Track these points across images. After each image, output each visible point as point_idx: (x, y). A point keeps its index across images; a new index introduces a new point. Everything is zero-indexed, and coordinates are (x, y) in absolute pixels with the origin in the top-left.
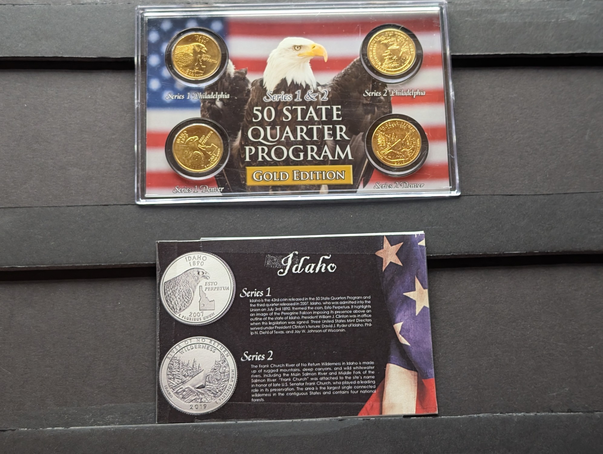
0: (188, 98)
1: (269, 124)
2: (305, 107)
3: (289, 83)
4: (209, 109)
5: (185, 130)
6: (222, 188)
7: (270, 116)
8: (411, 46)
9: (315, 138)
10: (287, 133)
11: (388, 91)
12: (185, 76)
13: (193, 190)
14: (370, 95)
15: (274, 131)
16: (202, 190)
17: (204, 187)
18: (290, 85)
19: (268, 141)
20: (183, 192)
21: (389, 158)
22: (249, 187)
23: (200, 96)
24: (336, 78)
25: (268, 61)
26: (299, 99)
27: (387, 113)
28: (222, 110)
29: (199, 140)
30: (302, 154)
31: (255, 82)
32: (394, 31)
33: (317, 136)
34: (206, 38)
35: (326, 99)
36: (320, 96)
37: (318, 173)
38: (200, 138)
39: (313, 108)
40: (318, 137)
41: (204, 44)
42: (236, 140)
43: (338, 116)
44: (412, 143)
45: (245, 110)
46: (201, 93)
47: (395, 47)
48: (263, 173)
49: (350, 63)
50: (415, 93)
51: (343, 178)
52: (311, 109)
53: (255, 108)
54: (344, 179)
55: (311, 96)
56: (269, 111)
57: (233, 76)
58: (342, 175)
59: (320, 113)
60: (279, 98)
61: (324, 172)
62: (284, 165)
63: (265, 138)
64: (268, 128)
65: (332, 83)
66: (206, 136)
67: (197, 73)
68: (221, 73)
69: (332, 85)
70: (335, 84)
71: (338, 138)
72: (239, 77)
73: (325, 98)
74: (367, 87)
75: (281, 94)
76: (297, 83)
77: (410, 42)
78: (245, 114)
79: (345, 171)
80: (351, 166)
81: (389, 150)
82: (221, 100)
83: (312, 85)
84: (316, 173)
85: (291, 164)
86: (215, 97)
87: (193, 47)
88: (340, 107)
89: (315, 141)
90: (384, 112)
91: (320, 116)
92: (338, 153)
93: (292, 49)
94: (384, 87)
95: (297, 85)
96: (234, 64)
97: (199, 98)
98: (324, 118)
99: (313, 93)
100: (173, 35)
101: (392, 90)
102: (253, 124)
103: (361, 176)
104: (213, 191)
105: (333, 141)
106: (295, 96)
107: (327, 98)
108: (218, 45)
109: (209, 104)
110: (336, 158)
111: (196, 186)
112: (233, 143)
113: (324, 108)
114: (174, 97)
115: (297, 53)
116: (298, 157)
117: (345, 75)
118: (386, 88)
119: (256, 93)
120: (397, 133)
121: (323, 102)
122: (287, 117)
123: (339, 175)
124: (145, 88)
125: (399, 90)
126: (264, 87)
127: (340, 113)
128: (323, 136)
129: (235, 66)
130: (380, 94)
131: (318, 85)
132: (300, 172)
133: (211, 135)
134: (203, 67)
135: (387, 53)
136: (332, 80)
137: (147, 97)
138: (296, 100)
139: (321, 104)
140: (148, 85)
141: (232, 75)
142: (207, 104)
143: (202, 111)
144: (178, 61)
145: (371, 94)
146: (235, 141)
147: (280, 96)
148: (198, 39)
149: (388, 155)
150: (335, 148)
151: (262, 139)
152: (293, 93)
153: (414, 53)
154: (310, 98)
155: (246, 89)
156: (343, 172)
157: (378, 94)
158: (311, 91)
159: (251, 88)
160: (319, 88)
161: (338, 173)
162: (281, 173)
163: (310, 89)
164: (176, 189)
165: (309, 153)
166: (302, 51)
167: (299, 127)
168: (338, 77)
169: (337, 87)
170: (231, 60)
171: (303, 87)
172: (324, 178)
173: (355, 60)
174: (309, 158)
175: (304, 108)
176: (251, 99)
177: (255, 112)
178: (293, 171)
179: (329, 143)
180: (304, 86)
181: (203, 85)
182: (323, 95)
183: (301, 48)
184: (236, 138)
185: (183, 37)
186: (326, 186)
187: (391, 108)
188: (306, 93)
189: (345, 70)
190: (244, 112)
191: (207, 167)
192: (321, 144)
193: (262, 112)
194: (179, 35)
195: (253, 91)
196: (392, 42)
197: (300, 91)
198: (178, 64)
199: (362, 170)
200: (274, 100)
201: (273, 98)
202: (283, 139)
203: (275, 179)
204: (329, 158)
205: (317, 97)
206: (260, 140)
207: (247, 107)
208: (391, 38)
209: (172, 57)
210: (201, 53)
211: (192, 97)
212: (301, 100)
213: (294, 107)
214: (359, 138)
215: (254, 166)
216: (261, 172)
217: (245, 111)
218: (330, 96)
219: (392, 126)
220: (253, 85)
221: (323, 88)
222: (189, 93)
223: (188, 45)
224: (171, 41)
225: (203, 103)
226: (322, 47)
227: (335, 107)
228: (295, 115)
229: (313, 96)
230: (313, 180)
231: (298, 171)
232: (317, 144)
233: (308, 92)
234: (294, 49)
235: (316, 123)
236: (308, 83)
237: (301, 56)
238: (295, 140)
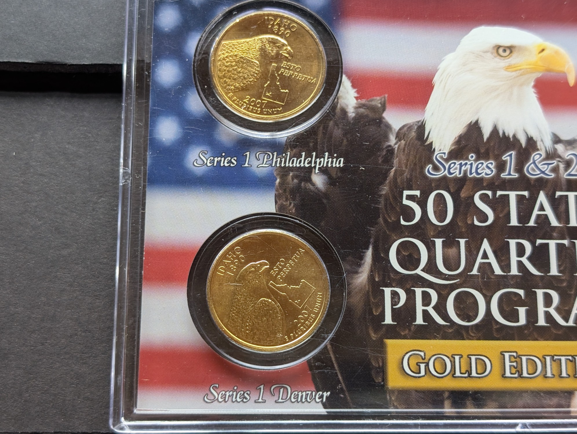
0: (246, 165)
1: (441, 232)
2: (526, 193)
3: (486, 132)
4: (295, 192)
5: (237, 244)
6: (326, 394)
7: (441, 214)
9: (554, 271)
10: (485, 256)
12: (240, 112)
13: (254, 397)
15: (452, 251)
16: (276, 398)
17: (282, 390)
18: (488, 139)
19: (438, 274)
20: (229, 402)
22: (393, 391)
23: (275, 160)
25: (436, 80)
26: (512, 173)
28: (326, 195)
29: (271, 268)
30: (522, 311)
31: (405, 128)
34: (290, 24)
36: (562, 166)
37: (563, 359)
38: (273, 264)
39: (547, 196)
40: (562, 268)
41: (286, 39)
42: (360, 270)
45: (380, 196)
46: (275, 153)
48: (427, 357)
52: (542, 198)
53: (406, 193)
55: (540, 166)
56: (440, 201)
57: (354, 115)
59: (562, 208)
60: (463, 168)
62: (479, 339)
63: (431, 268)
64: (439, 242)
66: (287, 259)
67: (270, 105)
68: (326, 108)
72: (367, 116)
73: (573, 173)
75: (467, 159)
76: (507, 135)
78: (381, 206)
82: (324, 171)
83: (542, 141)
84: (560, 360)
85: (495, 335)
86: (310, 162)
87: (260, 45)
89: (554, 277)
91: (563, 216)
93: (492, 53)
95: (506, 138)
96: (354, 86)
97: (271, 165)
98: (573, 222)
99: (544, 159)
100: (212, 16)
102: (401, 231)
104: (304, 400)
106: (501, 167)
108: (318, 40)
109: (296, 181)
111: (262, 387)
112: (352, 278)
113: (572, 196)
114: (212, 162)
115: (502, 63)
116: (513, 316)
119: (408, 155)
121: (569, 181)
122: (484, 217)
124: (145, 141)
126: (428, 142)
129: (358, 92)
131: (557, 140)
132: (519, 357)
133: (301, 257)
134: (282, 91)
137: (149, 161)
138: (503, 175)
139: (564, 188)
140: (152, 133)
141: (351, 113)
142: (292, 181)
143: (277, 197)
144: (224, 76)
146: (357, 273)
147: (466, 164)
148: (273, 25)
151: (422, 270)
152: (497, 158)
154: (538, 172)
155: (385, 146)
158: (541, 155)
159: (396, 144)
160: (560, 148)
162: (473, 358)
164: (212, 393)
165: (541, 309)
166: (515, 59)
167: (513, 243)
170: (349, 77)
171: (521, 145)
174: (542, 322)
175: (524, 196)
176: (396, 170)
177: (405, 202)
178: (502, 354)
180: (523, 141)
181: (283, 135)
182: (568, 164)
183: (511, 52)
184: (360, 265)
185: (238, 20)
188: (527, 159)
190: (378, 203)
191: (290, 340)
193: (423, 205)
194: (229, 15)
195: (402, 153)
197: (513, 153)
198: (225, 82)
200: (450, 173)
201: (449, 168)
202: (475, 272)
203: (458, 374)
205: (555, 170)
206: (418, 271)
207: (385, 190)
209: (211, 65)
210: (278, 57)
211: (255, 163)
212: (516, 175)
213: (499, 193)
215: (405, 337)
216: (422, 354)
217: (382, 200)
220: (400, 136)
221: (568, 147)
222: (248, 153)
223: (248, 40)
224: (208, 29)
225: (281, 178)
226: (562, 51)
228: (502, 212)
229: (546, 166)
230: (552, 379)
231: (515, 354)
232: (559, 285)
233: (533, 155)
234: (496, 54)
235: (555, 234)
236: (533, 133)
237: (513, 71)
238: (505, 274)
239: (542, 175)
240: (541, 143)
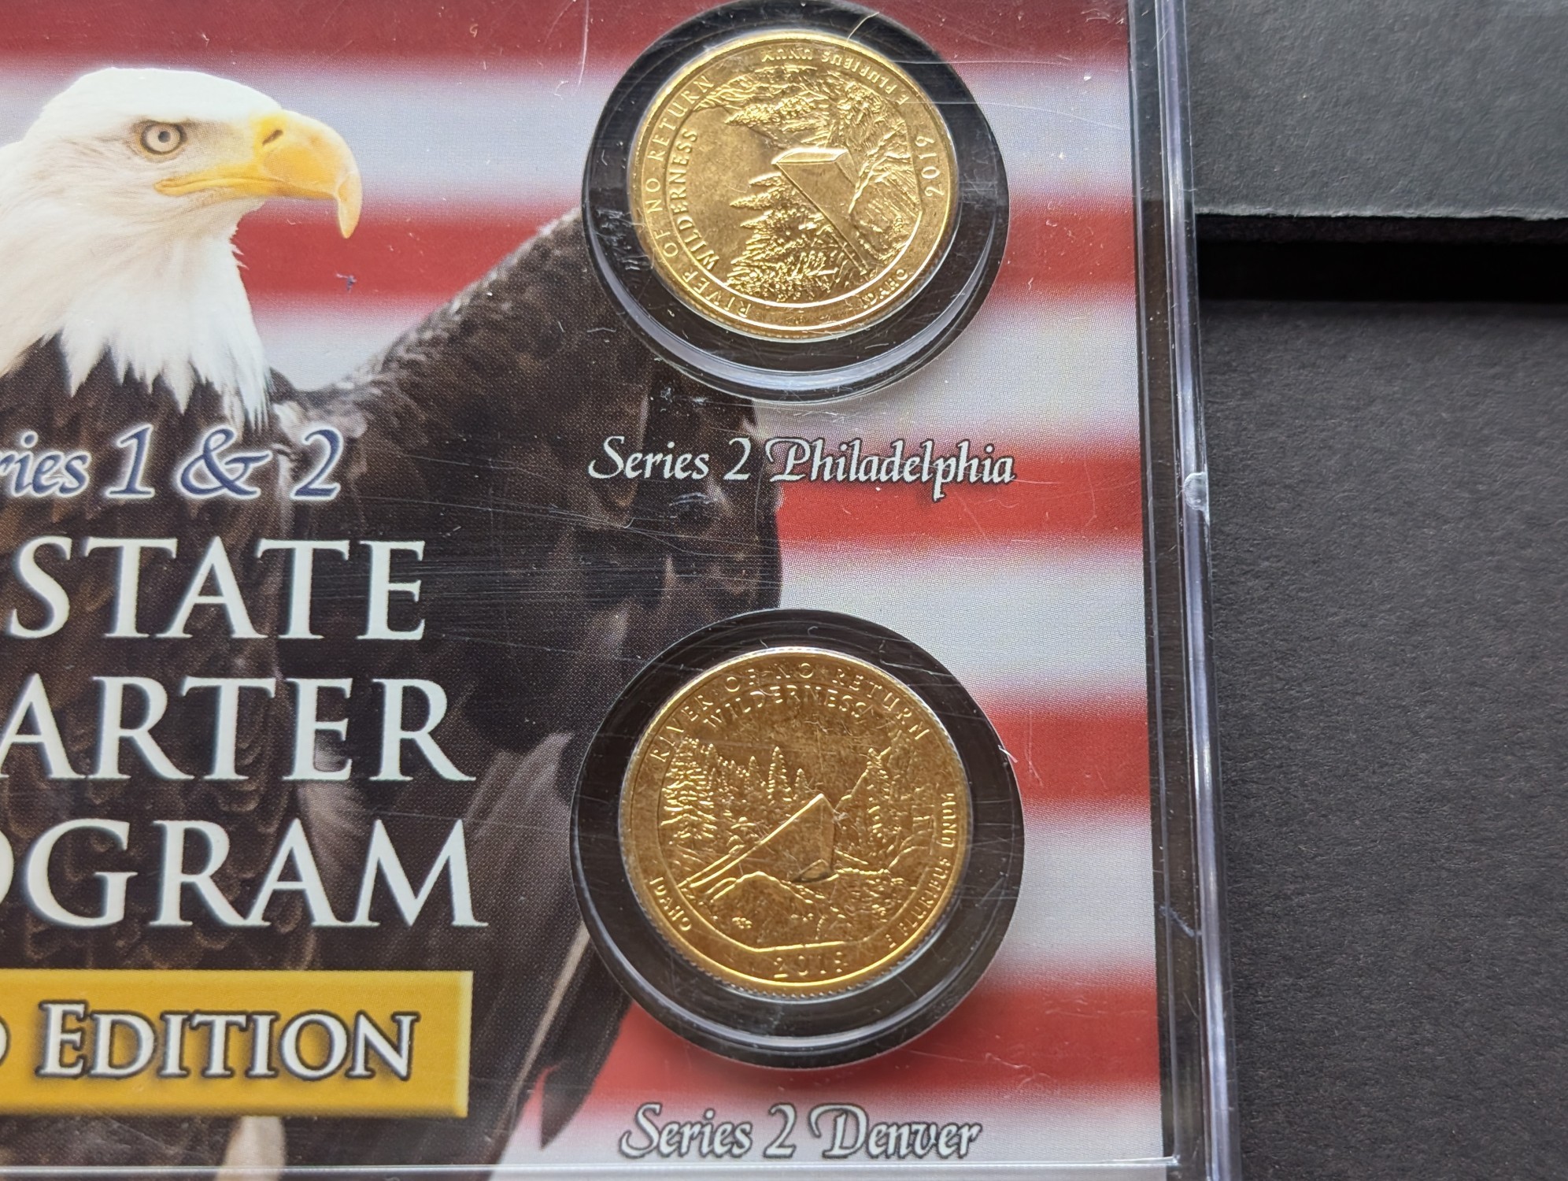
2: (170, 545)
3: (78, 368)
8: (929, 148)
9: (224, 768)
10: (29, 725)
11: (758, 449)
14: (631, 474)
18: (81, 389)
21: (736, 934)
24: (408, 351)
26: (138, 486)
27: (741, 602)
30: (116, 884)
32: (817, 48)
33: (239, 754)
35: (327, 492)
36: (285, 465)
37: (220, 1023)
39: (230, 552)
40: (249, 760)
43: (400, 612)
44: (907, 823)
47: (817, 152)
49: (511, 247)
50: (941, 465)
51: (403, 1071)
52: (216, 557)
54: (405, 1079)
55: (222, 467)
58: (397, 1048)
59: (271, 586)
61: (263, 1023)
65: (376, 383)
69: (376, 391)
70: (396, 390)
71: (390, 769)
73: (315, 486)
74: (618, 415)
75: (12, 445)
76: (137, 375)
77: (924, 118)
79: (416, 1017)
80: (466, 979)
81: (735, 872)
83: (238, 393)
84: (210, 1026)
85: (30, 952)
88: (418, 547)
89: (222, 785)
90: (723, 593)
91: (272, 609)
92: (380, 877)
93: (127, 143)
94: (735, 425)
95: (132, 386)
98: (299, 627)
99: (237, 447)
101: (788, 441)
103: (532, 1054)
105: (348, 792)
106: (108, 468)
107: (337, 487)
110: (362, 918)
113: (303, 552)
115: (151, 171)
117: (468, 326)
118: (746, 424)
120: (805, 748)
121: (300, 509)
122: (36, 613)
123: (368, 1045)
125: (831, 447)
127: (414, 588)
128: (284, 756)
130: (705, 469)
131: (280, 390)
132: (90, 1015)
135: (761, 187)
136: (382, 358)
138: (110, 493)
139: (285, 527)
145: (641, 465)
147: (9, 457)
149: (728, 907)
150: (362, 845)
152: (100, 442)
153: (943, 194)
154: (216, 483)
156: (406, 1021)
157: (690, 467)
158: (227, 434)
160: (287, 414)
161: (365, 1029)
163: (222, 419)
165: (173, 876)
166: (191, 161)
167: (113, 688)
168: (420, 343)
169: (407, 407)
171: (173, 406)
172: (261, 1067)
173: (547, 231)
174: (169, 914)
175: (163, 553)
178: (42, 1006)
179: (322, 808)
180: (182, 396)
182: (304, 460)
183: (183, 138)
186: (274, 1126)
187: (771, 570)
188: (187, 445)
189: (477, 296)
192: (265, 811)
196: (798, 115)
197: (149, 428)
199: (542, 1009)
204: (307, 915)
205: (265, 477)
208: (794, 91)
212: (150, 493)
213: (93, 543)
214: (535, 769)
218: (359, 469)
219: (768, 699)
221: (312, 413)
226: (330, 134)
227: (381, 552)
228: (94, 596)
229: (240, 466)
230: (182, 1082)
231: (80, 1009)
232: (235, 808)
233: (206, 435)
234: (139, 147)
235: (240, 662)
236: (214, 373)
237: (178, 195)
238: (83, 777)
239: (225, 491)
240: (236, 400)
